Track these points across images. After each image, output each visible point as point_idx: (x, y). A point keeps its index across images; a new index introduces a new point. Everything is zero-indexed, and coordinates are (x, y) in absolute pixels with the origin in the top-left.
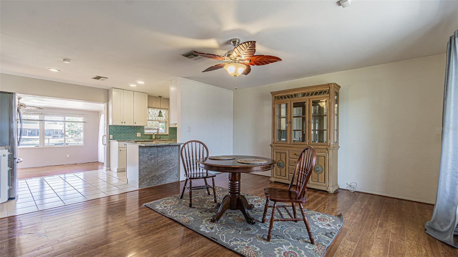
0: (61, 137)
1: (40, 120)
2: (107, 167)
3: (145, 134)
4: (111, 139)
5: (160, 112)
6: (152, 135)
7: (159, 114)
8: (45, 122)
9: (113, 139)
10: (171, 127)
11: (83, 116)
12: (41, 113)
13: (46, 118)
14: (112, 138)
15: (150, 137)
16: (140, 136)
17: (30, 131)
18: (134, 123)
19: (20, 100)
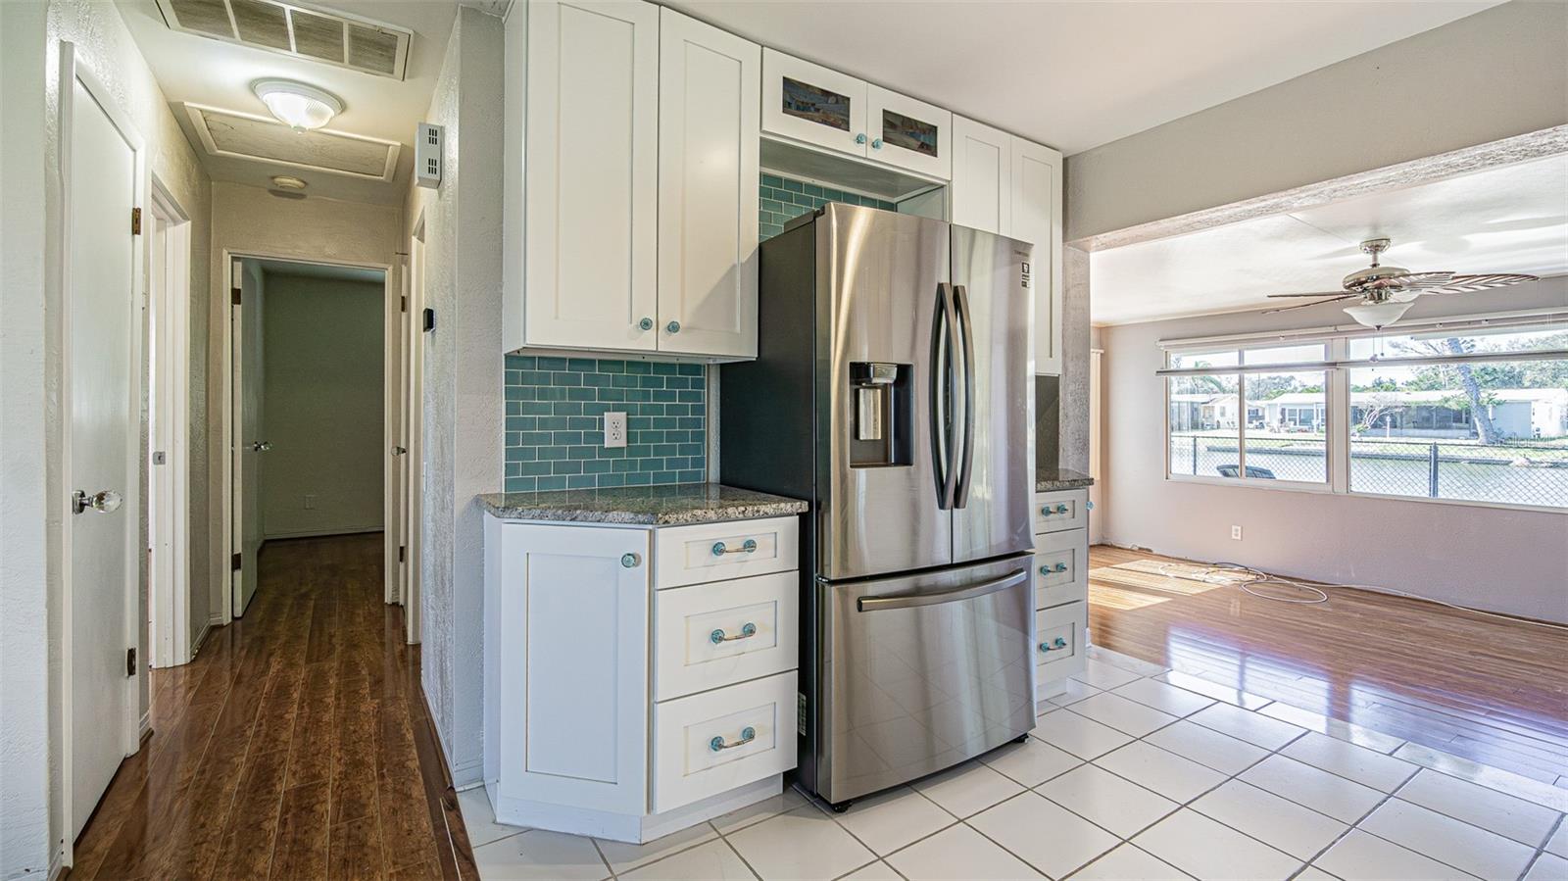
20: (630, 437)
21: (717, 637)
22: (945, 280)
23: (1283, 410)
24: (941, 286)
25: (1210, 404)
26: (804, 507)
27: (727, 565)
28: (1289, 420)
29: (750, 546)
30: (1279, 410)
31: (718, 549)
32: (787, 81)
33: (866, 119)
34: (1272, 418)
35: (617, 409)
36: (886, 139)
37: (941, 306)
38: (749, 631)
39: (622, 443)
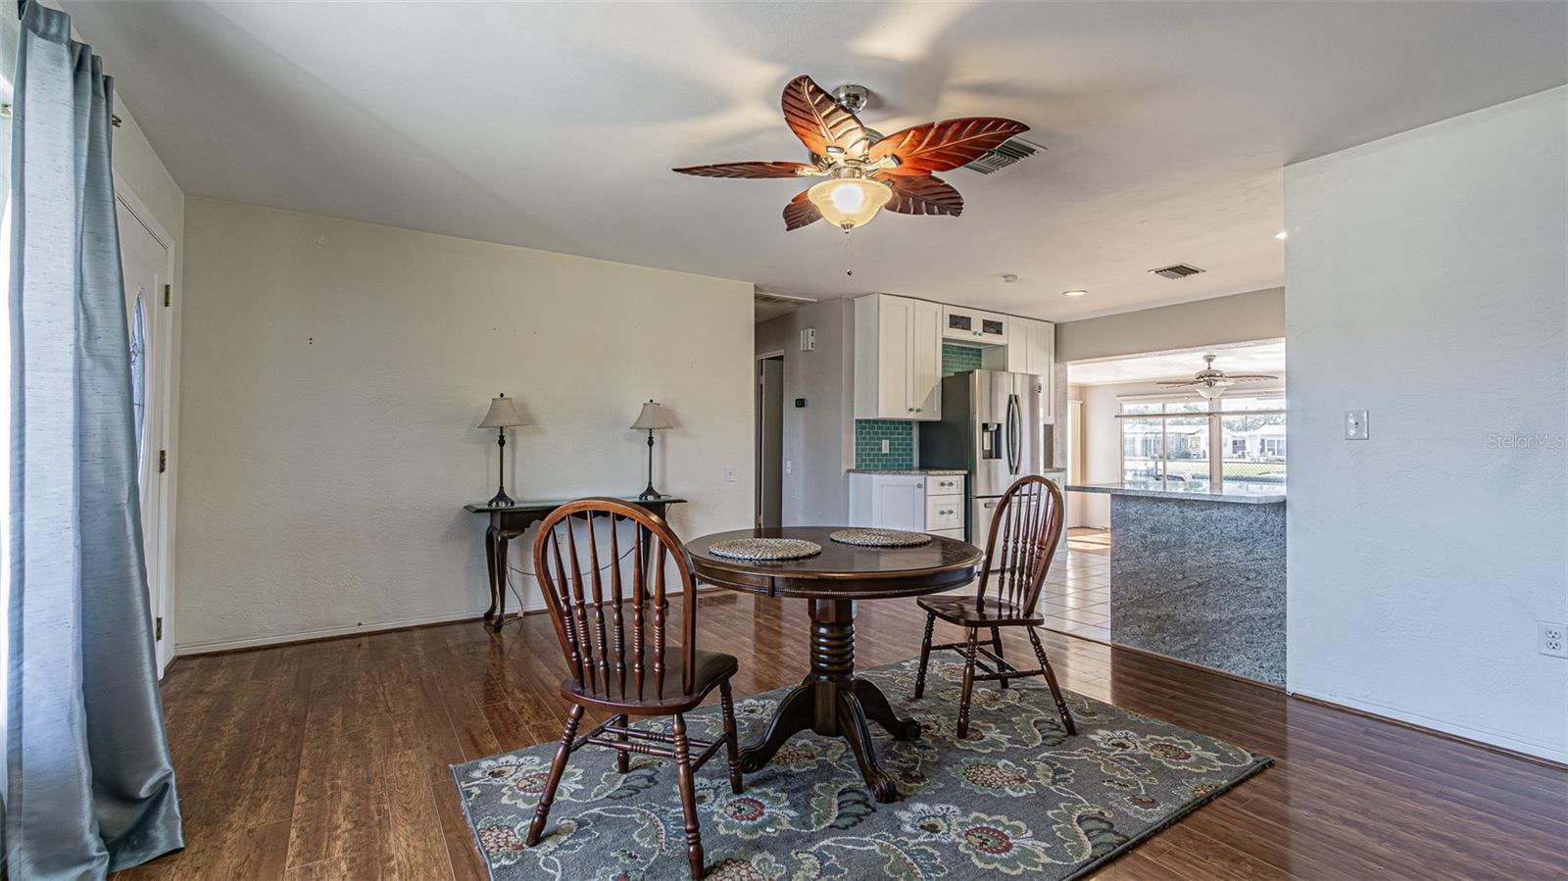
20: (890, 450)
21: (942, 513)
22: (1012, 393)
23: (1263, 440)
24: (1010, 396)
25: (1196, 435)
26: (966, 472)
27: (945, 490)
28: (1269, 450)
29: (951, 484)
30: (1259, 441)
31: (942, 484)
32: (951, 316)
33: (977, 325)
34: (1253, 448)
35: (886, 439)
36: (984, 331)
37: (1010, 402)
38: (951, 512)
39: (888, 452)
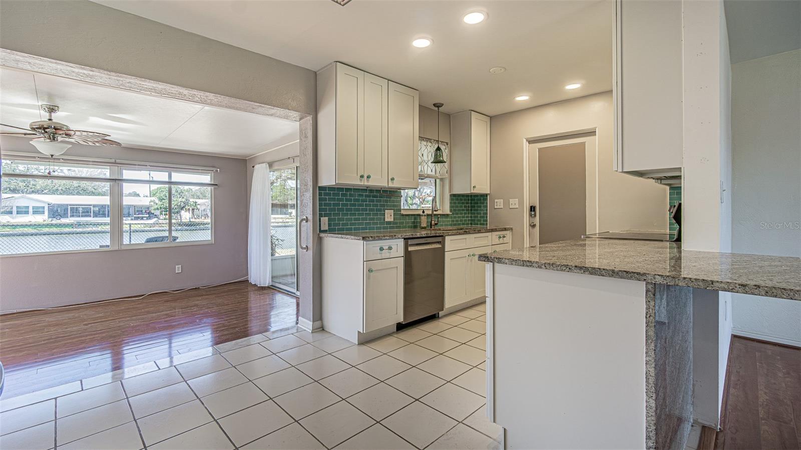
0: (147, 219)
1: (111, 178)
2: (313, 322)
3: (402, 212)
4: (325, 231)
5: (438, 149)
6: (419, 215)
7: (436, 155)
8: (124, 184)
9: (331, 230)
10: (454, 193)
11: (212, 169)
12: (113, 161)
13: (127, 174)
14: (327, 228)
15: (414, 222)
16: (392, 220)
17: (97, 209)
18: (390, 179)
19: (53, 114)
